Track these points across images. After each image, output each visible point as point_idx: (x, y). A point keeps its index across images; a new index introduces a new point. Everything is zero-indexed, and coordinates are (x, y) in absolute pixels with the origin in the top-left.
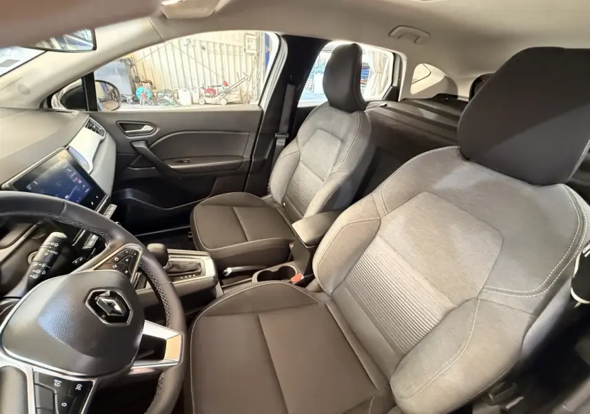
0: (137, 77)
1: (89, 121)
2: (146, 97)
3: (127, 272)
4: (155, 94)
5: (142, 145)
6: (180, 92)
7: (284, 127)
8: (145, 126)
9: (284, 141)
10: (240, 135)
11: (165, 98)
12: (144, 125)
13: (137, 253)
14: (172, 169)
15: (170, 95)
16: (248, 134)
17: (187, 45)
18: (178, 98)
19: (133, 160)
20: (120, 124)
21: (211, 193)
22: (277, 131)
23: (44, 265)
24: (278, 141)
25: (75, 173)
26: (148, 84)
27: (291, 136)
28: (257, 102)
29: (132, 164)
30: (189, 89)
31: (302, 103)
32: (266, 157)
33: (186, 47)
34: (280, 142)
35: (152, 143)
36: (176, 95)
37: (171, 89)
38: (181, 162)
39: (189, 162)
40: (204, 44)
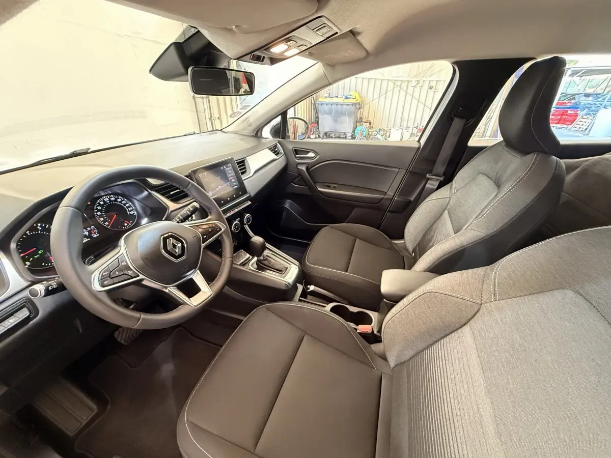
0: (361, 118)
1: (276, 146)
2: (362, 134)
3: (205, 236)
4: (370, 133)
5: (303, 168)
6: (393, 131)
7: (440, 168)
8: (311, 153)
9: (437, 184)
10: (389, 170)
11: (378, 136)
12: (309, 152)
13: (221, 230)
14: (319, 191)
15: (382, 133)
16: (397, 170)
17: (415, 87)
18: (389, 137)
19: (295, 179)
20: (295, 150)
21: (347, 220)
22: (430, 172)
23: (181, 218)
24: (429, 182)
25: (232, 174)
26: (368, 123)
27: (447, 179)
28: (417, 139)
29: (295, 181)
30: (402, 129)
31: (473, 142)
32: (412, 199)
33: (412, 88)
34: (432, 184)
35: (312, 167)
36: (388, 134)
37: (386, 128)
38: (329, 187)
39: (335, 188)
40: (433, 84)
